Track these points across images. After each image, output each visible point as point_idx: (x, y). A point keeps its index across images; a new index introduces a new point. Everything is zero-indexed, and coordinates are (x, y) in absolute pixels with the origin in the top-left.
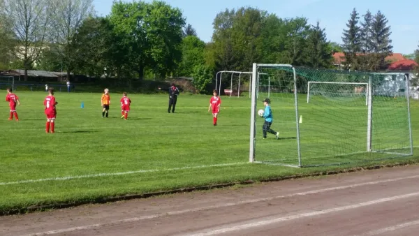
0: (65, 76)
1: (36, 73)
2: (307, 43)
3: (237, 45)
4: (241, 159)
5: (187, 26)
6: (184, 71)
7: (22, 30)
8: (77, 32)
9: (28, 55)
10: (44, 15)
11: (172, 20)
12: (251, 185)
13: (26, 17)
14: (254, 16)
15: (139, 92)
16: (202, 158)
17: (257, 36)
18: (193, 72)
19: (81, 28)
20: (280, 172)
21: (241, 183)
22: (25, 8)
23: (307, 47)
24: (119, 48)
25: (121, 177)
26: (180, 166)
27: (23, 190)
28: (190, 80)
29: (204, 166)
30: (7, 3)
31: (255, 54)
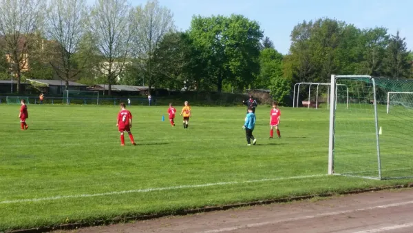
0: (146, 90)
1: (119, 88)
2: (386, 53)
3: (315, 57)
4: (320, 171)
5: (264, 38)
6: (262, 84)
7: (106, 46)
8: (158, 48)
9: (112, 70)
10: (126, 32)
11: (250, 33)
12: (329, 197)
13: (110, 34)
14: (332, 27)
15: (218, 104)
16: (280, 171)
17: (335, 47)
18: (270, 84)
19: (162, 43)
20: (360, 184)
21: (320, 196)
22: (109, 25)
23: (386, 57)
24: (198, 62)
25: (200, 189)
26: (259, 179)
27: (108, 202)
28: (268, 93)
29: (282, 178)
30: (92, 22)
31: (333, 65)
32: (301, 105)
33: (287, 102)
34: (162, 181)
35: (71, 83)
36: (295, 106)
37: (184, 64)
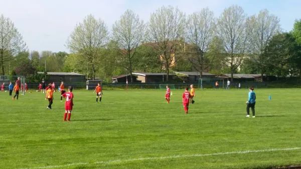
1: (239, 76)
7: (229, 46)
8: (268, 45)
9: (233, 63)
10: (243, 35)
13: (232, 37)
19: (271, 42)
22: (231, 31)
25: (288, 152)
27: (213, 160)
30: (219, 29)
34: (260, 145)
35: (204, 74)
37: (288, 57)
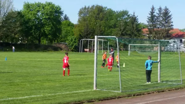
3: (91, 25)
4: (89, 88)
5: (64, 15)
6: (63, 39)
8: (4, 19)
11: (56, 12)
12: (93, 103)
14: (100, 9)
16: (68, 88)
17: (102, 20)
18: (67, 40)
19: (6, 17)
20: (110, 95)
21: (88, 102)
24: (27, 27)
26: (55, 93)
28: (66, 44)
29: (68, 93)
31: (101, 30)
32: (84, 51)
33: (76, 49)
36: (81, 52)
37: (19, 29)
